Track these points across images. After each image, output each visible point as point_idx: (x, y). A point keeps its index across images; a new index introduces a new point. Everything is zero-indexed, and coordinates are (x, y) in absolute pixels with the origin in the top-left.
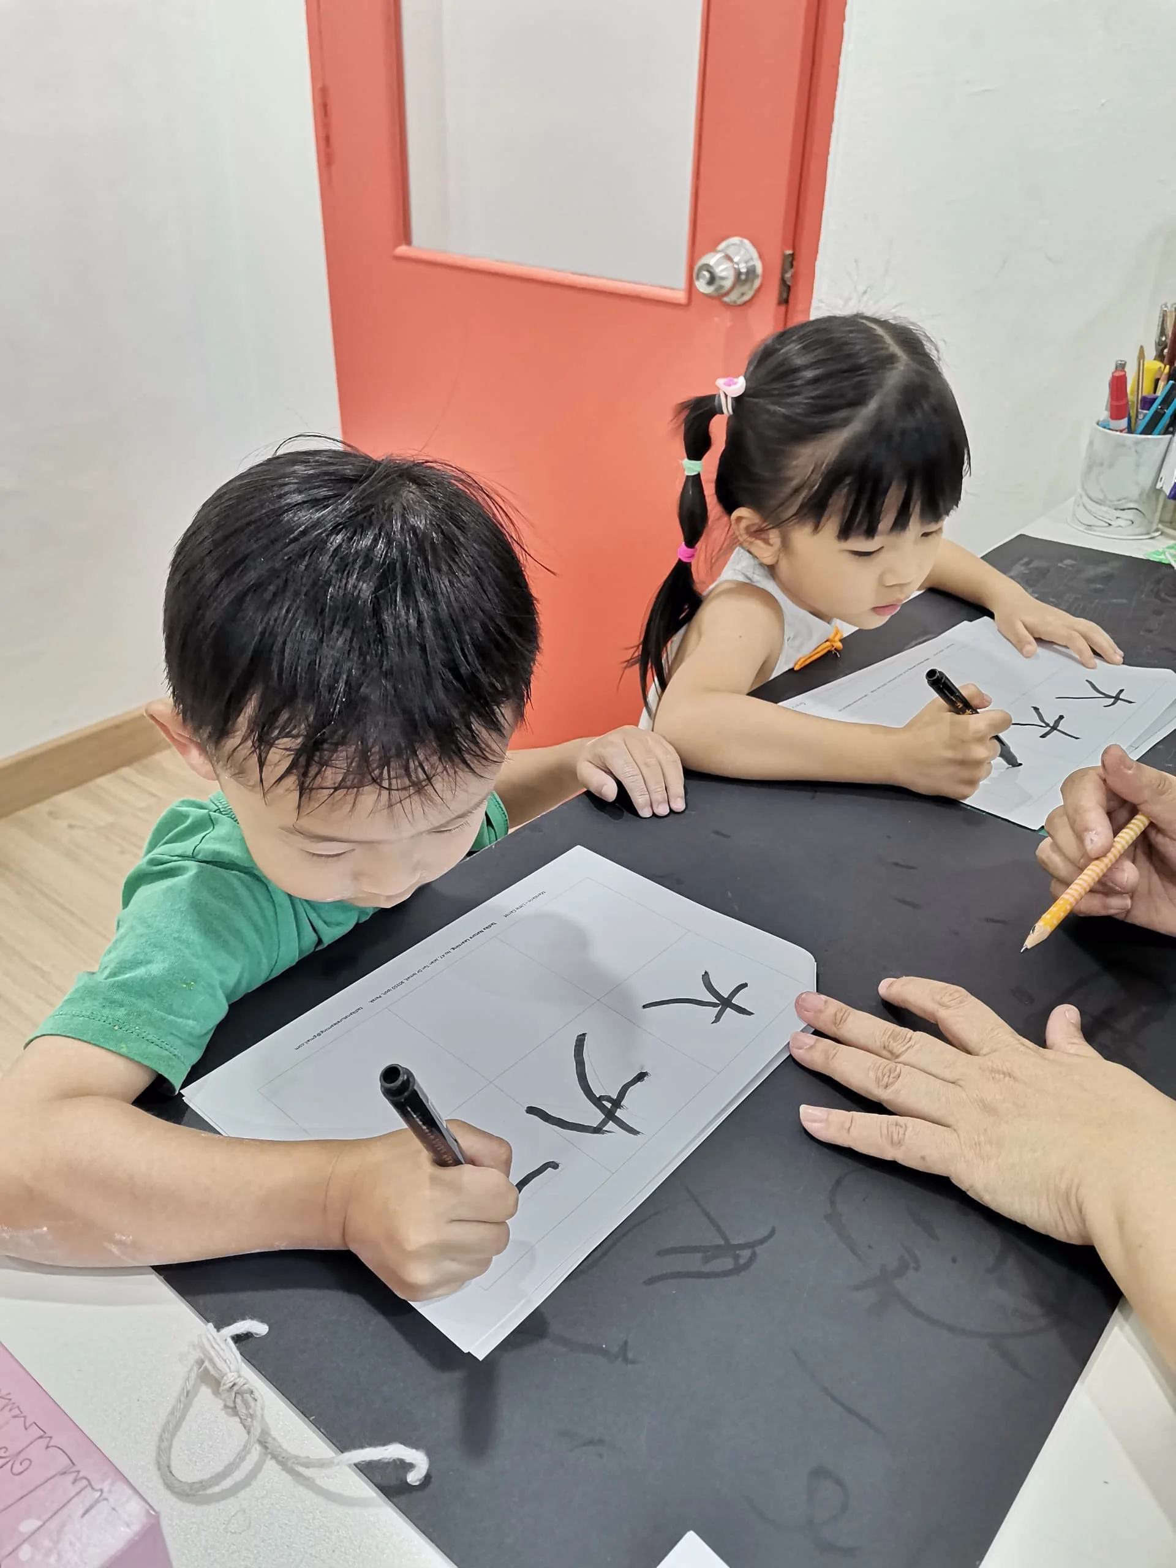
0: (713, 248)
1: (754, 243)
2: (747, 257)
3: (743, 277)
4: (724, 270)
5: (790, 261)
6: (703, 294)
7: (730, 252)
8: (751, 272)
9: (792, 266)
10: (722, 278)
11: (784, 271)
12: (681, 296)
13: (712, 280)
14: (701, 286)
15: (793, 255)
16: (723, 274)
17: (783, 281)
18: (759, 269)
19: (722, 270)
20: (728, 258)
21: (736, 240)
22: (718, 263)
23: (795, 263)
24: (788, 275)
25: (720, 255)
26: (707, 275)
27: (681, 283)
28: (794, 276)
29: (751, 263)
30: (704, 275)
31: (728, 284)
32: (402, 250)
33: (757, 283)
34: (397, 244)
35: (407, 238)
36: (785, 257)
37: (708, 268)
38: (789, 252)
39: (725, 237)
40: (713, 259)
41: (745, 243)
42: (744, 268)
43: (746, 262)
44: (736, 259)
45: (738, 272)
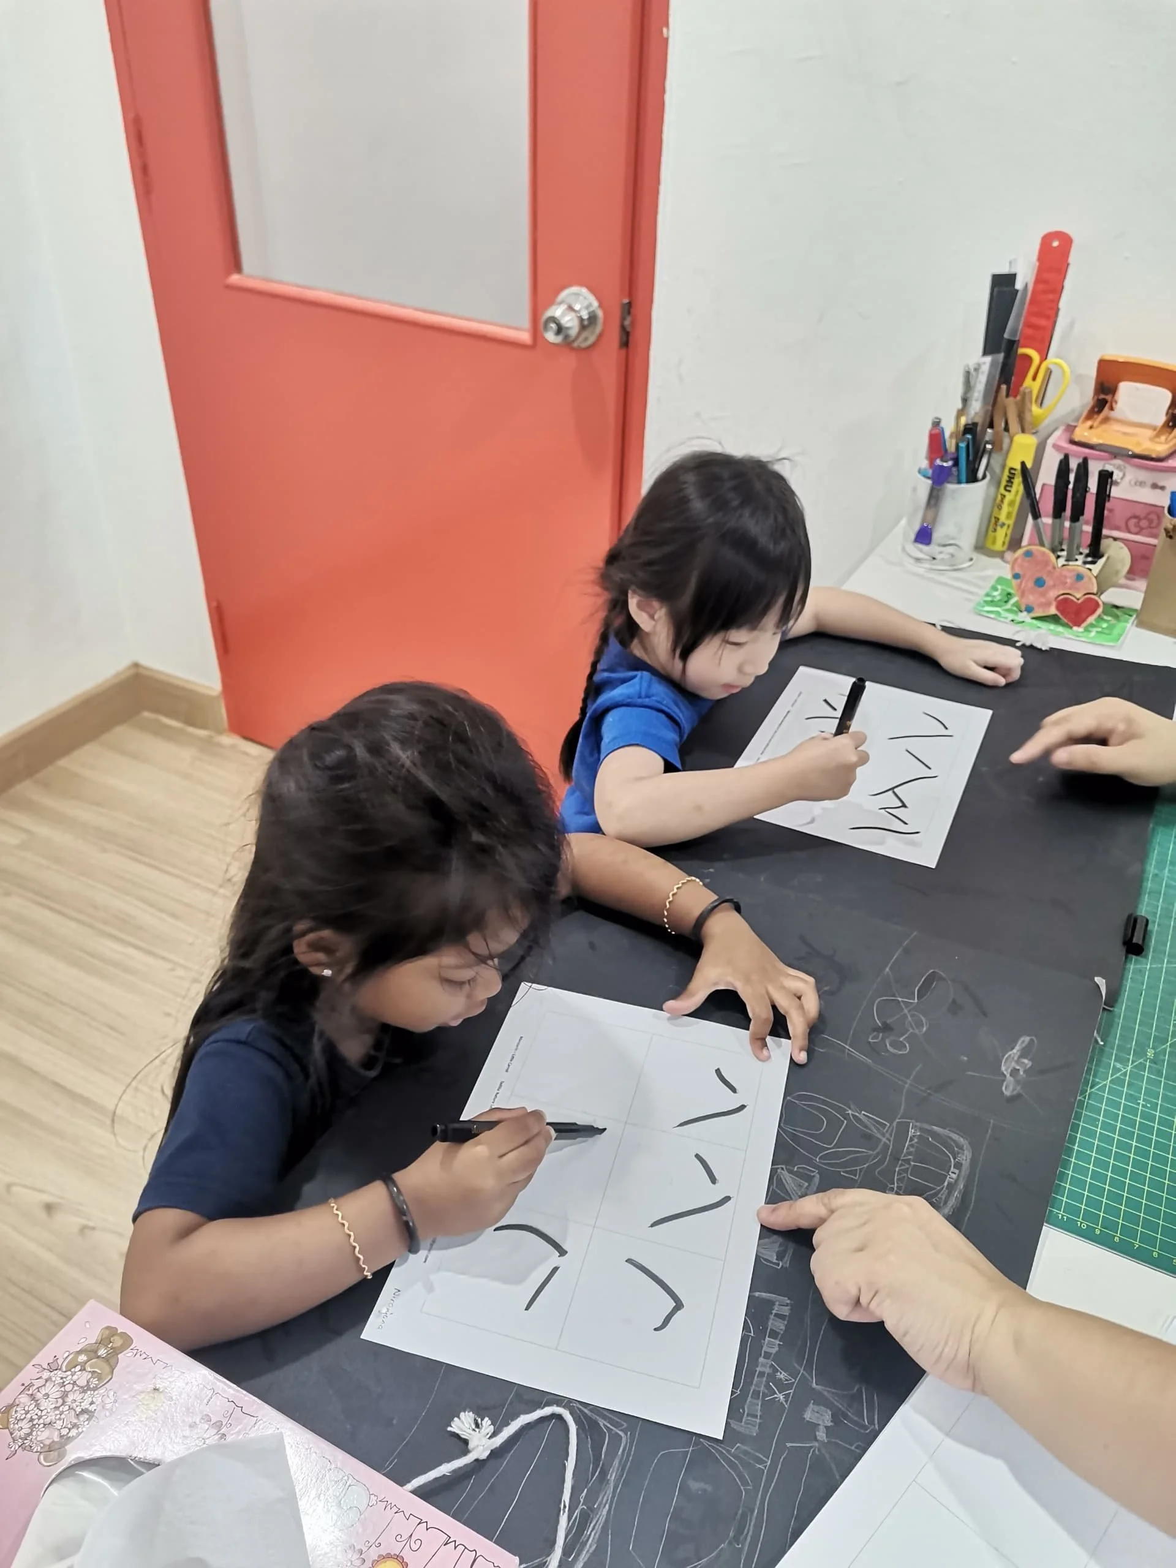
0: (556, 301)
1: (592, 290)
2: (586, 303)
3: (586, 323)
4: (569, 321)
5: (628, 309)
6: (553, 344)
7: (570, 301)
8: (593, 318)
9: (629, 313)
10: (568, 328)
11: (623, 319)
12: (525, 337)
13: (560, 330)
14: (551, 337)
15: (630, 304)
16: (569, 324)
17: (623, 328)
18: (600, 314)
19: (568, 321)
20: (571, 308)
21: (574, 289)
22: (563, 315)
23: (632, 310)
24: (627, 323)
25: (563, 307)
26: (553, 326)
27: (525, 327)
28: (633, 323)
29: (591, 309)
30: (551, 327)
31: (573, 332)
32: (235, 278)
33: (599, 328)
34: (229, 273)
35: (237, 267)
36: (623, 305)
37: (553, 319)
38: (626, 301)
39: (564, 287)
40: (557, 311)
41: (584, 291)
42: (585, 315)
43: (587, 308)
44: (577, 307)
45: (581, 320)
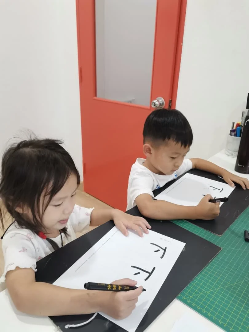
0: (155, 99)
4: (157, 103)
8: (163, 104)
10: (157, 105)
11: (169, 103)
12: (149, 108)
13: (155, 105)
14: (153, 106)
15: (171, 101)
16: (157, 104)
18: (164, 103)
20: (158, 101)
21: (160, 97)
22: (156, 102)
24: (170, 104)
27: (149, 105)
28: (172, 105)
31: (158, 106)
32: (95, 98)
34: (94, 97)
35: (96, 95)
36: (170, 101)
37: (154, 103)
38: (170, 100)
39: (158, 97)
40: (155, 101)
41: (162, 98)
42: (161, 103)
43: (162, 102)
44: (160, 101)
45: (160, 104)
